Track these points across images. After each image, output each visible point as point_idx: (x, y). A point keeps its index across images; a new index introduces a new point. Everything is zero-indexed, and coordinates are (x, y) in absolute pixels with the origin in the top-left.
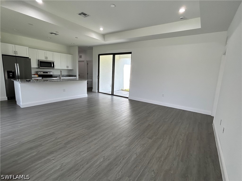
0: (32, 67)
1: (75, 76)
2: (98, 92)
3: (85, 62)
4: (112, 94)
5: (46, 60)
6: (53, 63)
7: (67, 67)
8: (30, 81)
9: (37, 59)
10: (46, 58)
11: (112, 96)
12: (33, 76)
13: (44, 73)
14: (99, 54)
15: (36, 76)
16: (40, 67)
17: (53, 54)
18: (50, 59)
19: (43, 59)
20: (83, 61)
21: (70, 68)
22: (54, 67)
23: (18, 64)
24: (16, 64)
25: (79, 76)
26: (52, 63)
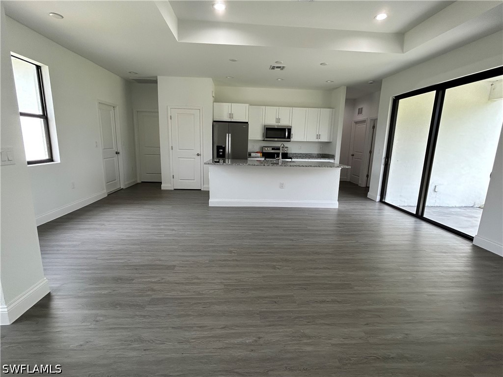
0: (249, 138)
1: (333, 157)
2: (382, 201)
3: (369, 121)
4: (419, 215)
5: (277, 124)
6: (290, 130)
7: (318, 136)
8: (218, 162)
9: (263, 123)
10: (278, 120)
11: (416, 221)
12: (253, 155)
13: (273, 149)
14: (396, 97)
15: (259, 155)
16: (266, 139)
17: (291, 112)
18: (284, 123)
19: (272, 122)
20: (364, 122)
21: (324, 139)
22: (289, 137)
23: (230, 135)
24: (227, 134)
25: (354, 157)
26: (287, 129)
